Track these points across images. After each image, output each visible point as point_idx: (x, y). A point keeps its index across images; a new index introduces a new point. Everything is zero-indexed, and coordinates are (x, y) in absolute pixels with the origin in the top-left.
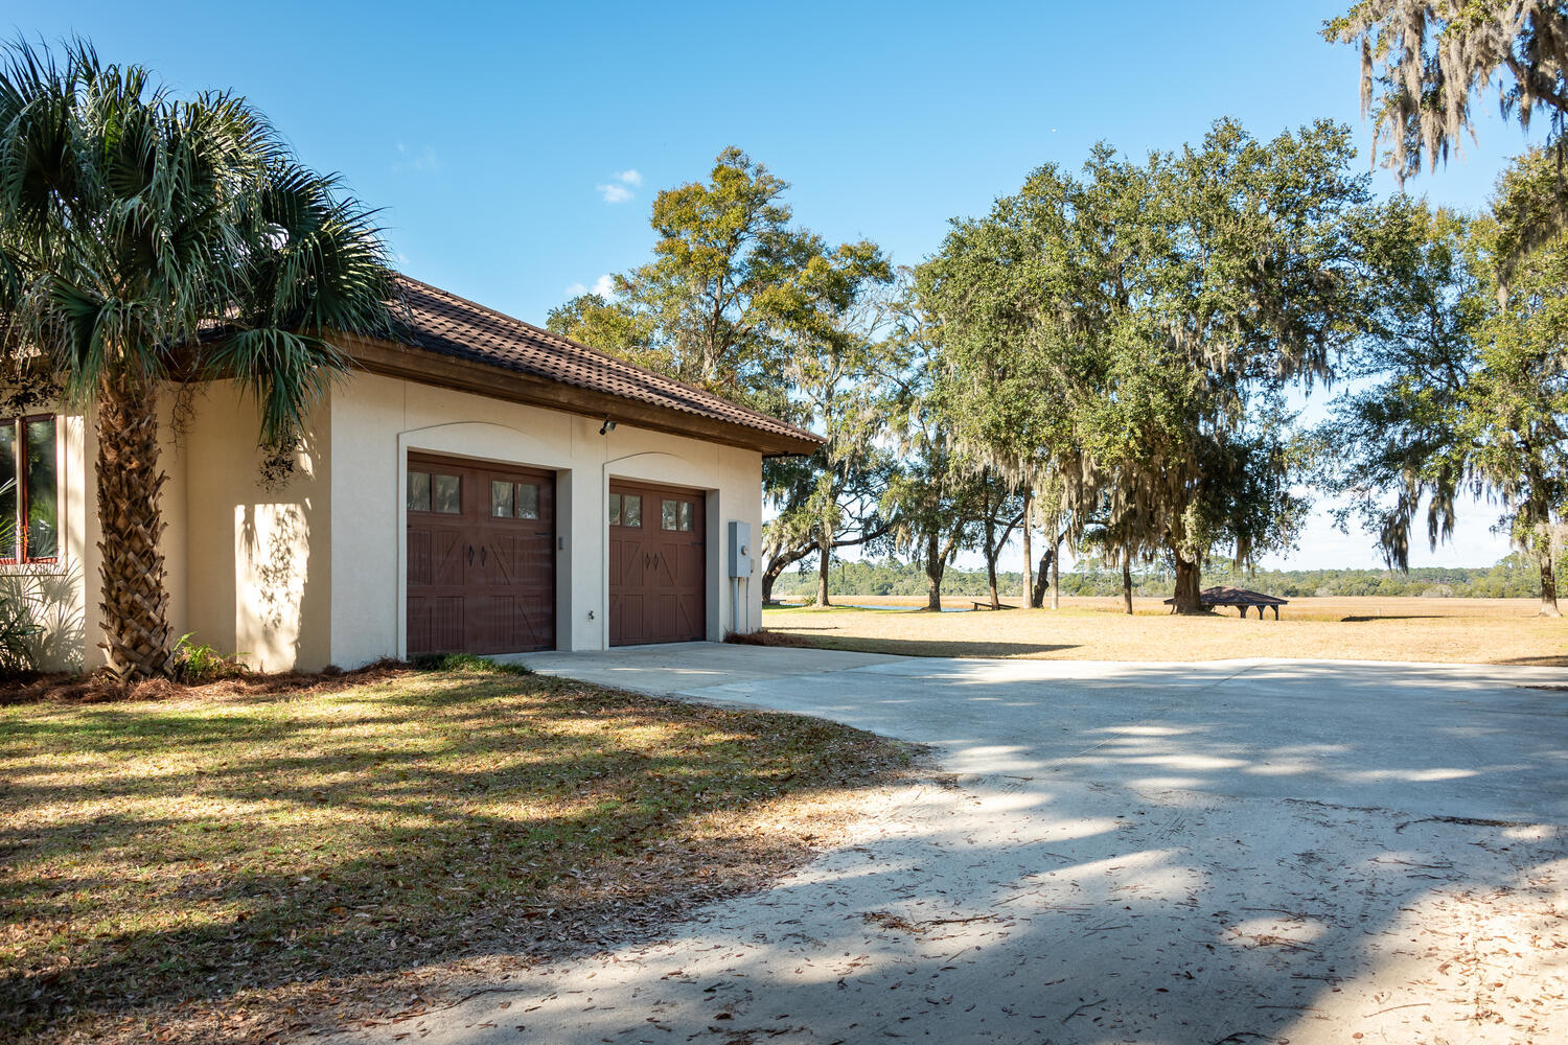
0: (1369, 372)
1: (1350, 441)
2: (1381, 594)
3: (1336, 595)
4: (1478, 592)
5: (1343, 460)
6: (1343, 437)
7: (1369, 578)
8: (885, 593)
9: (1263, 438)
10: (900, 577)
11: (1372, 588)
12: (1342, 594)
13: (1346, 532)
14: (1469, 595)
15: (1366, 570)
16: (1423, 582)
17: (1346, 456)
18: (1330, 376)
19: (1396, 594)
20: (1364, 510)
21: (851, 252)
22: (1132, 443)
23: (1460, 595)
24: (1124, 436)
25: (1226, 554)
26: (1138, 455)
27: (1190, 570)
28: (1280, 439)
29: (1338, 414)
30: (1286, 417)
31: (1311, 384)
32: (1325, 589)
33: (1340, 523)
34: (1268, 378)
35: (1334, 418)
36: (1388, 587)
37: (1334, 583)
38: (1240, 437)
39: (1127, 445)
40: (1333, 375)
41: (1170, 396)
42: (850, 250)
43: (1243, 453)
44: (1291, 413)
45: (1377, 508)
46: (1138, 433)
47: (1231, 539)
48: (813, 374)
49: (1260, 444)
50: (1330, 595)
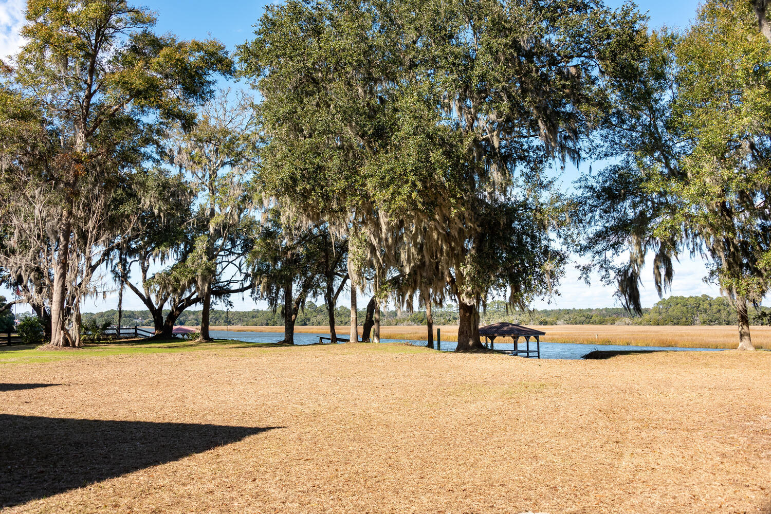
0: (606, 155)
1: (592, 212)
2: (593, 323)
3: (568, 324)
4: (645, 322)
5: (587, 225)
6: (586, 208)
7: (586, 314)
8: (305, 324)
9: (527, 199)
10: (315, 314)
11: (588, 320)
12: (572, 323)
13: (588, 283)
14: (640, 324)
15: (584, 309)
16: (614, 316)
17: (589, 222)
18: (576, 155)
19: (601, 323)
20: (602, 266)
21: (198, 47)
22: (414, 195)
23: (636, 324)
24: (406, 188)
25: (502, 299)
26: (420, 206)
27: (471, 313)
28: (541, 200)
29: (582, 190)
30: (545, 183)
31: (564, 160)
32: (562, 321)
33: (584, 276)
34: (529, 162)
35: (579, 193)
36: (597, 319)
37: (567, 317)
38: (509, 199)
39: (410, 196)
40: (579, 156)
41: (447, 154)
42: (197, 45)
43: (510, 212)
44: (550, 179)
45: (611, 265)
46: (419, 185)
47: (505, 286)
48: (196, 159)
49: (524, 205)
50: (564, 324)
